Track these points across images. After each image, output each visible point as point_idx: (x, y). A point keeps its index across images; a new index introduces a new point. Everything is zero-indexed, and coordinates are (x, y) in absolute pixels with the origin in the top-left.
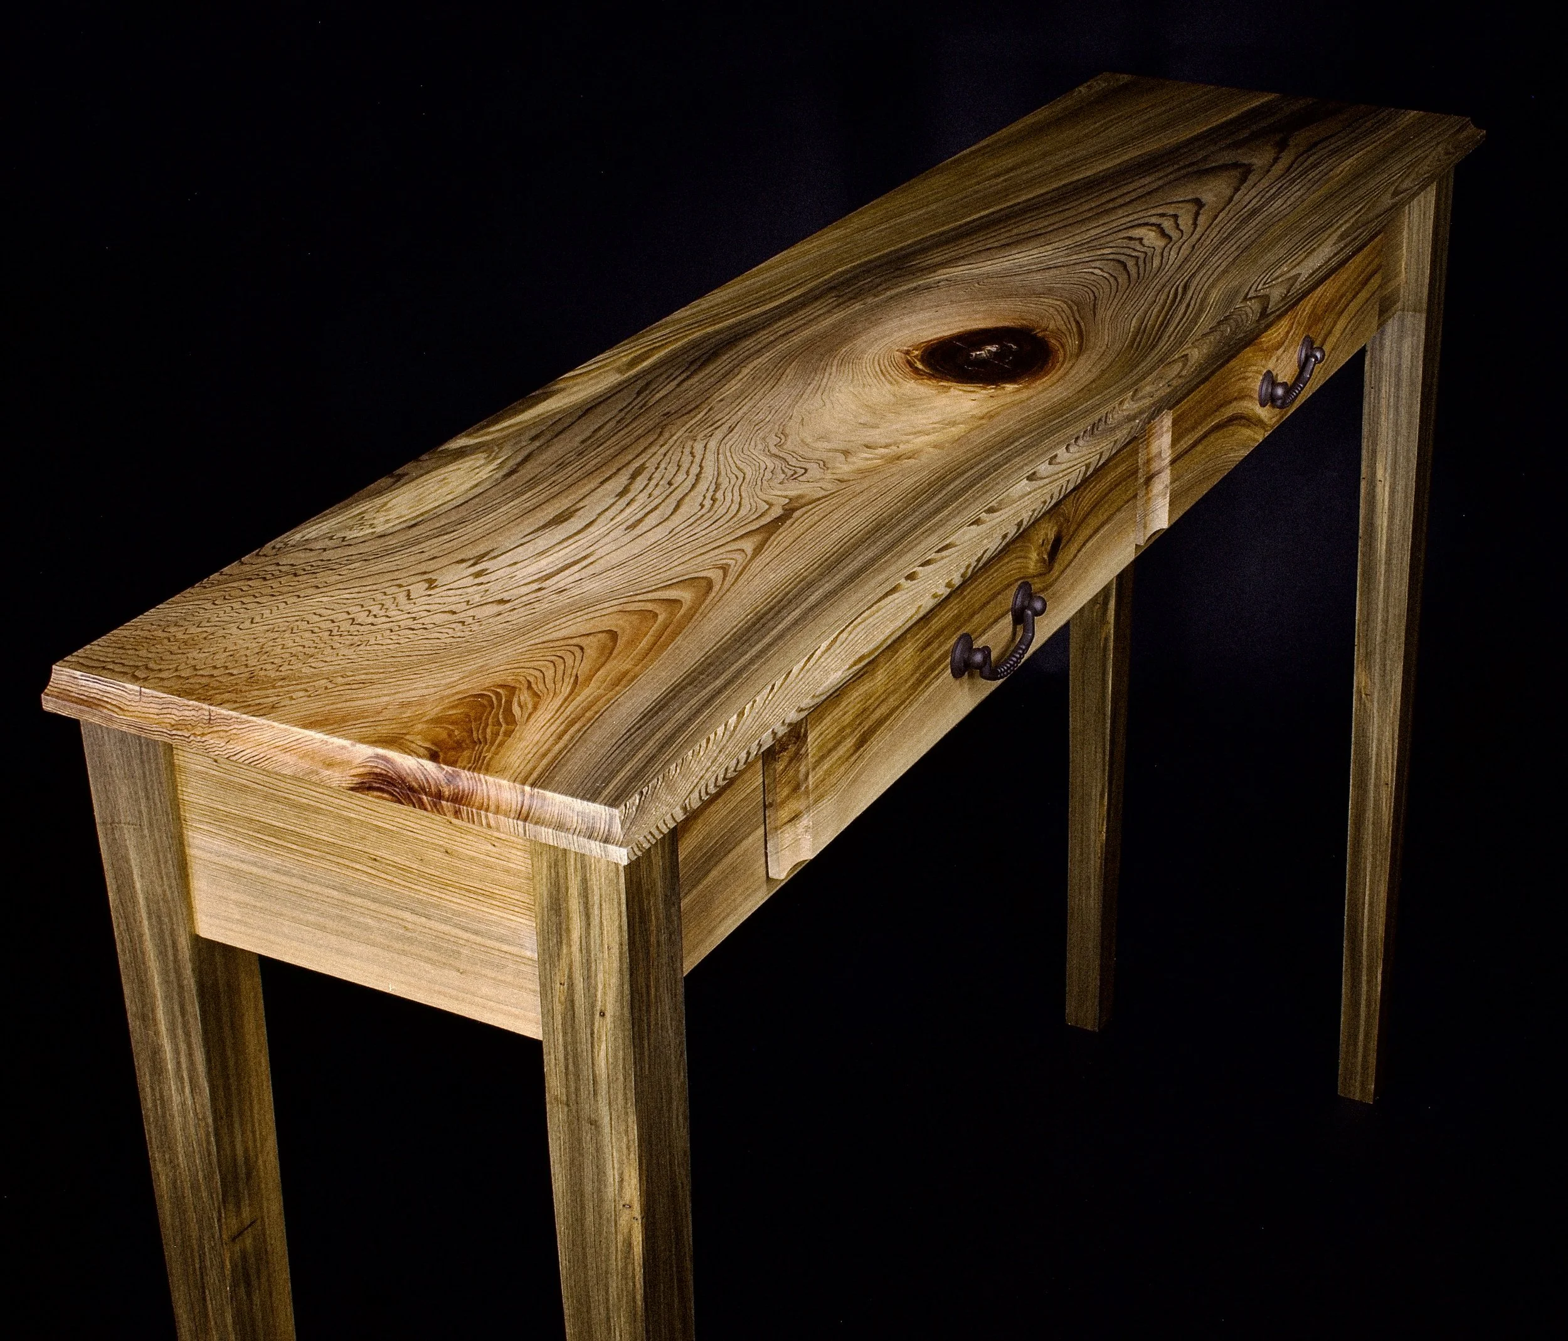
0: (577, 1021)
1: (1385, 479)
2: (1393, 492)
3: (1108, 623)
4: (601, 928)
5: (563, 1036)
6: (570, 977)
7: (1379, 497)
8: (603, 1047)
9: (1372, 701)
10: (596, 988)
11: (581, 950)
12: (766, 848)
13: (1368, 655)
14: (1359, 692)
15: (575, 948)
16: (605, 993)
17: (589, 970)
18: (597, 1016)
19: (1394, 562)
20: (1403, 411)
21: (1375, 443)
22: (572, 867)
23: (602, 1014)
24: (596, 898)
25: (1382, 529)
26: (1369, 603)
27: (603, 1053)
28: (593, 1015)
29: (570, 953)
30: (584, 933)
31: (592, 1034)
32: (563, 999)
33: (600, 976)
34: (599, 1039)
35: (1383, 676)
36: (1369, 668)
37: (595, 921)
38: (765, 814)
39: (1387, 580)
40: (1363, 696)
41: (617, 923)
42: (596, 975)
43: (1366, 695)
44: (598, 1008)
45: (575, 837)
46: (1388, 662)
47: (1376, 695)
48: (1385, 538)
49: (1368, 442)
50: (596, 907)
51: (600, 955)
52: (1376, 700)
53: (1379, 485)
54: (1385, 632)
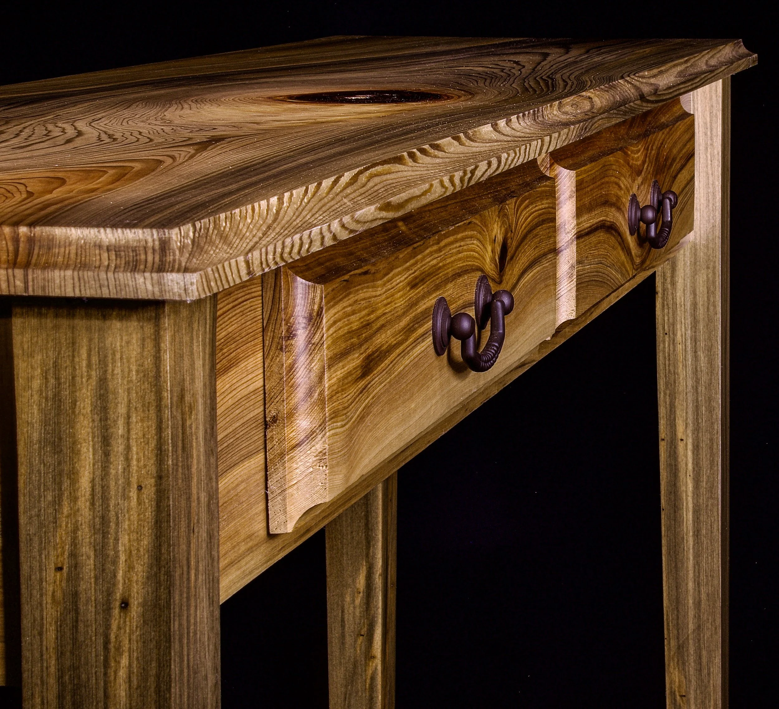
0: (81, 625)
1: (687, 436)
2: (696, 448)
3: (374, 657)
4: (128, 459)
5: (57, 659)
6: (73, 555)
7: (681, 458)
8: (124, 661)
9: (688, 701)
10: (115, 562)
11: (93, 504)
12: (266, 488)
13: (681, 648)
14: (673, 693)
15: (83, 504)
16: (130, 568)
17: (105, 534)
18: (116, 612)
19: (704, 532)
20: (701, 354)
21: (673, 396)
22: (84, 363)
23: (125, 605)
24: (122, 410)
25: (687, 496)
26: (677, 585)
27: (122, 673)
28: (108, 610)
29: (75, 512)
30: (98, 473)
31: (107, 642)
32: (59, 594)
33: (124, 539)
34: (118, 649)
35: (699, 670)
36: (682, 664)
37: (118, 447)
38: (265, 436)
39: (697, 556)
40: (678, 698)
41: (153, 444)
42: (117, 540)
43: (682, 696)
44: (118, 596)
45: (110, 275)
46: (704, 653)
47: (692, 696)
48: (691, 505)
49: (665, 394)
50: (121, 423)
51: (124, 504)
52: (692, 701)
53: (681, 446)
54: (698, 617)
